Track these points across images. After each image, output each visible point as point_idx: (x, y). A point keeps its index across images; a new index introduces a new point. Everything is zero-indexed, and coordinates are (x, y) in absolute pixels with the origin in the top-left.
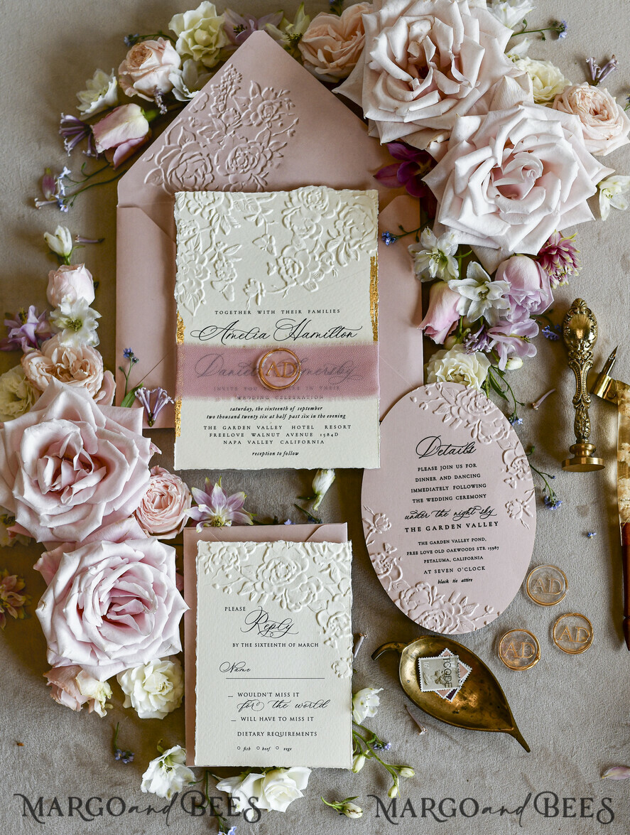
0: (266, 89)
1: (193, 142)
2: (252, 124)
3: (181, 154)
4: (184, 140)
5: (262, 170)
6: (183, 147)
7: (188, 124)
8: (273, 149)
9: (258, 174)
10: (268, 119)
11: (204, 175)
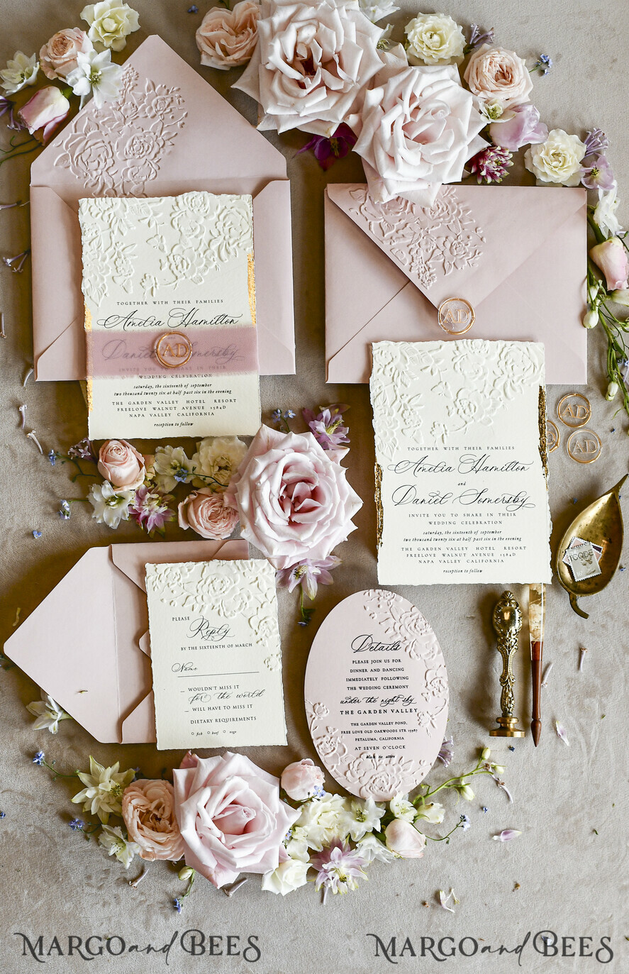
0: (160, 86)
1: (96, 130)
2: (147, 116)
3: (86, 141)
4: (88, 129)
5: (155, 156)
6: (88, 135)
7: (92, 115)
8: (165, 138)
9: (152, 160)
10: (161, 112)
11: (105, 160)
